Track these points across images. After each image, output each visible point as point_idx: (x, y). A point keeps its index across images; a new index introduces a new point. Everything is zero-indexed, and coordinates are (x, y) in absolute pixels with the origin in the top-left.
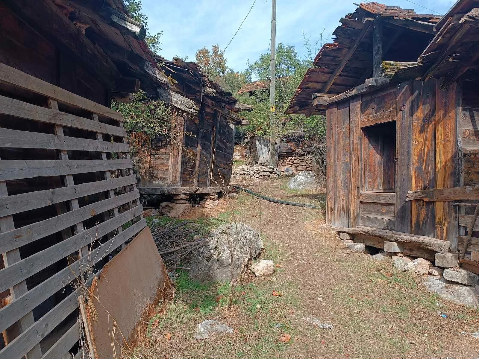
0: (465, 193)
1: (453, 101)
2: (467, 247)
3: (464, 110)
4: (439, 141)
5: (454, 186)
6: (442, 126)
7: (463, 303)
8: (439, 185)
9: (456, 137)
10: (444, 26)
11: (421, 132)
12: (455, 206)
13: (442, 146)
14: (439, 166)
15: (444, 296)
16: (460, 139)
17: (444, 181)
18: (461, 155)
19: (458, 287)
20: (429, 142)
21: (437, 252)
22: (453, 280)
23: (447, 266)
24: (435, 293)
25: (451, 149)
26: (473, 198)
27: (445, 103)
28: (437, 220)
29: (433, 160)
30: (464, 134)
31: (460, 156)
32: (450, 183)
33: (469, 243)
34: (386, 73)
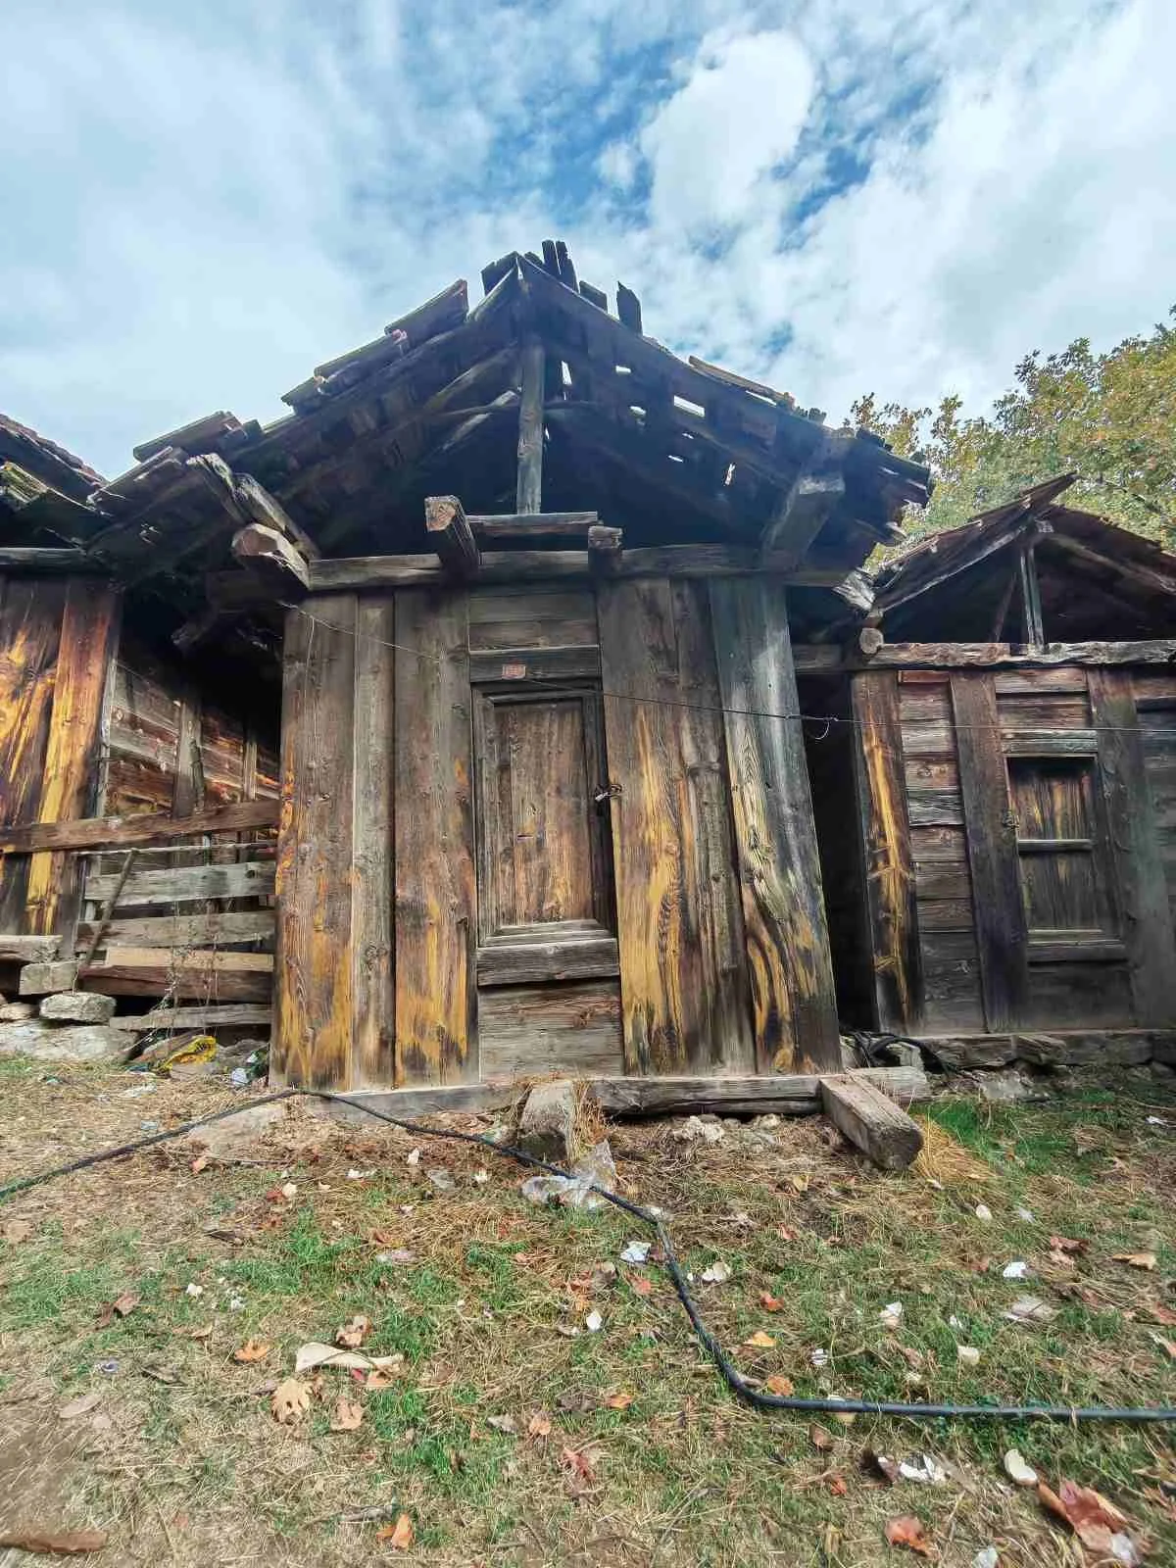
0: (105, 830)
1: (101, 646)
2: (100, 941)
3: (119, 669)
4: (60, 721)
5: (84, 815)
6: (71, 690)
7: (86, 1056)
8: (48, 815)
9: (99, 717)
10: (155, 457)
11: (15, 695)
12: (80, 858)
13: (64, 733)
14: (51, 773)
15: (41, 1054)
16: (107, 722)
17: (61, 806)
18: (105, 753)
19: (73, 1031)
20: (32, 720)
21: (28, 963)
22: (64, 1016)
23: (49, 988)
24: (20, 1054)
25: (84, 738)
26: (122, 838)
27: (83, 645)
28: (31, 894)
29: (37, 760)
30: (114, 716)
31: (103, 755)
32: (72, 810)
33: (105, 933)
34: (11, 492)
